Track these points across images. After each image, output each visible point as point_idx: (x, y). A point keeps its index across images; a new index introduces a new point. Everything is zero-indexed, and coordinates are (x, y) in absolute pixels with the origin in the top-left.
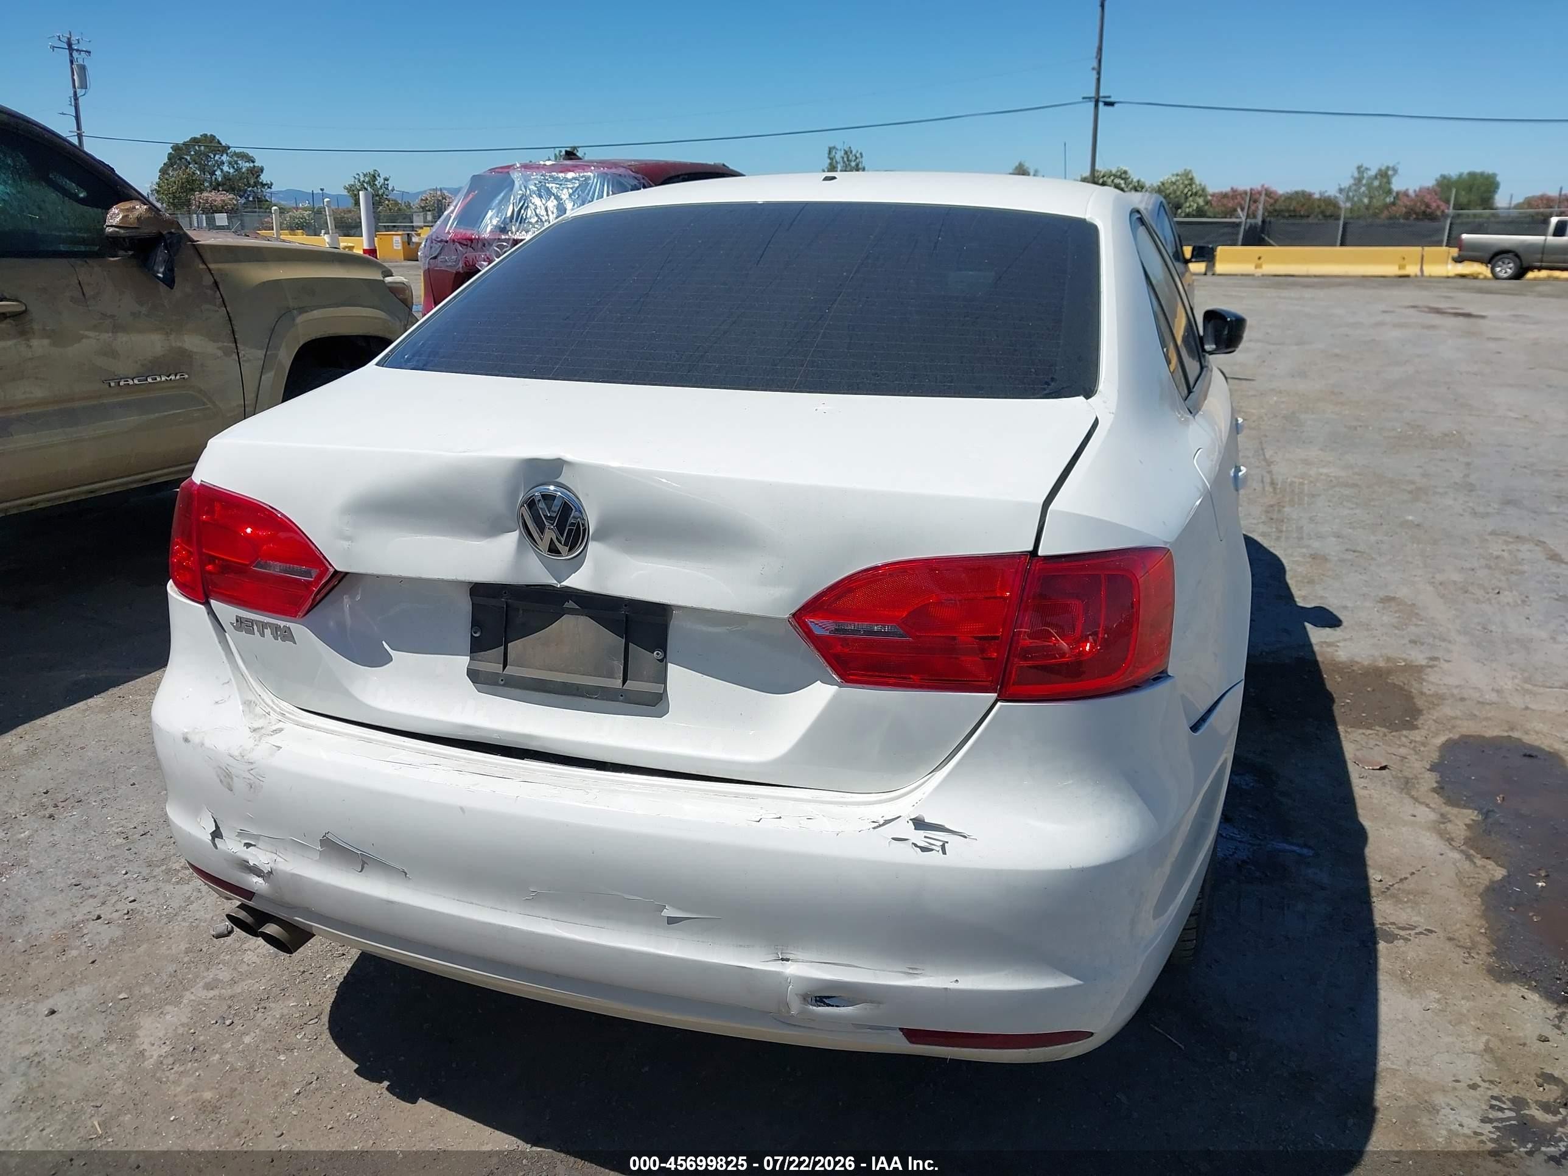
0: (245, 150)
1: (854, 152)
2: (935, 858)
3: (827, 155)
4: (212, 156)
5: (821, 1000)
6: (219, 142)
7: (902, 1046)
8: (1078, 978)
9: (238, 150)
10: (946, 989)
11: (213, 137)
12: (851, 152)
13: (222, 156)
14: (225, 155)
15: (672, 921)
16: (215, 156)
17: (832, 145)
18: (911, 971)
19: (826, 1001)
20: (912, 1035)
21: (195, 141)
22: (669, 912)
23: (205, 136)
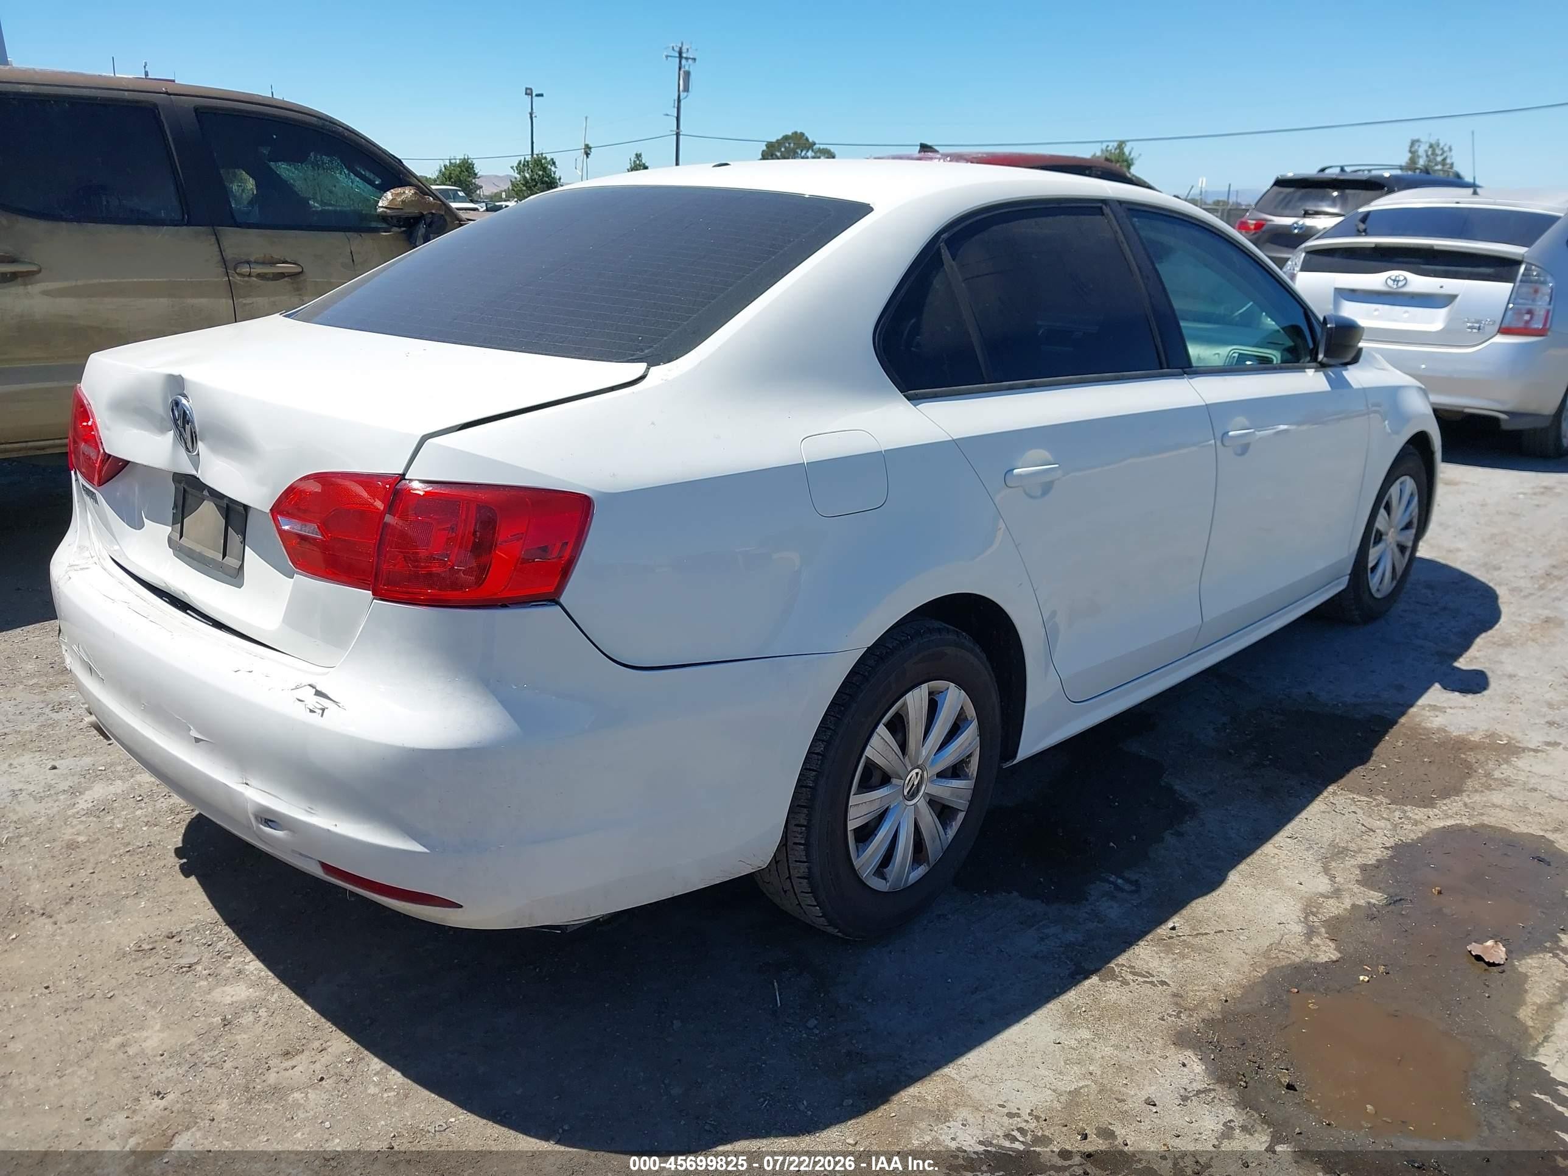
0: (828, 147)
1: (1441, 146)
2: (315, 718)
3: (1408, 149)
4: (800, 152)
5: (268, 822)
6: (807, 139)
7: (319, 873)
8: (424, 846)
9: (822, 147)
10: (328, 830)
11: (802, 134)
12: (1438, 146)
13: (807, 152)
14: (810, 151)
15: (197, 740)
16: (802, 151)
17: (1416, 138)
18: (309, 810)
19: (270, 823)
20: (326, 867)
21: (786, 138)
22: (194, 733)
23: (796, 133)
